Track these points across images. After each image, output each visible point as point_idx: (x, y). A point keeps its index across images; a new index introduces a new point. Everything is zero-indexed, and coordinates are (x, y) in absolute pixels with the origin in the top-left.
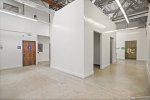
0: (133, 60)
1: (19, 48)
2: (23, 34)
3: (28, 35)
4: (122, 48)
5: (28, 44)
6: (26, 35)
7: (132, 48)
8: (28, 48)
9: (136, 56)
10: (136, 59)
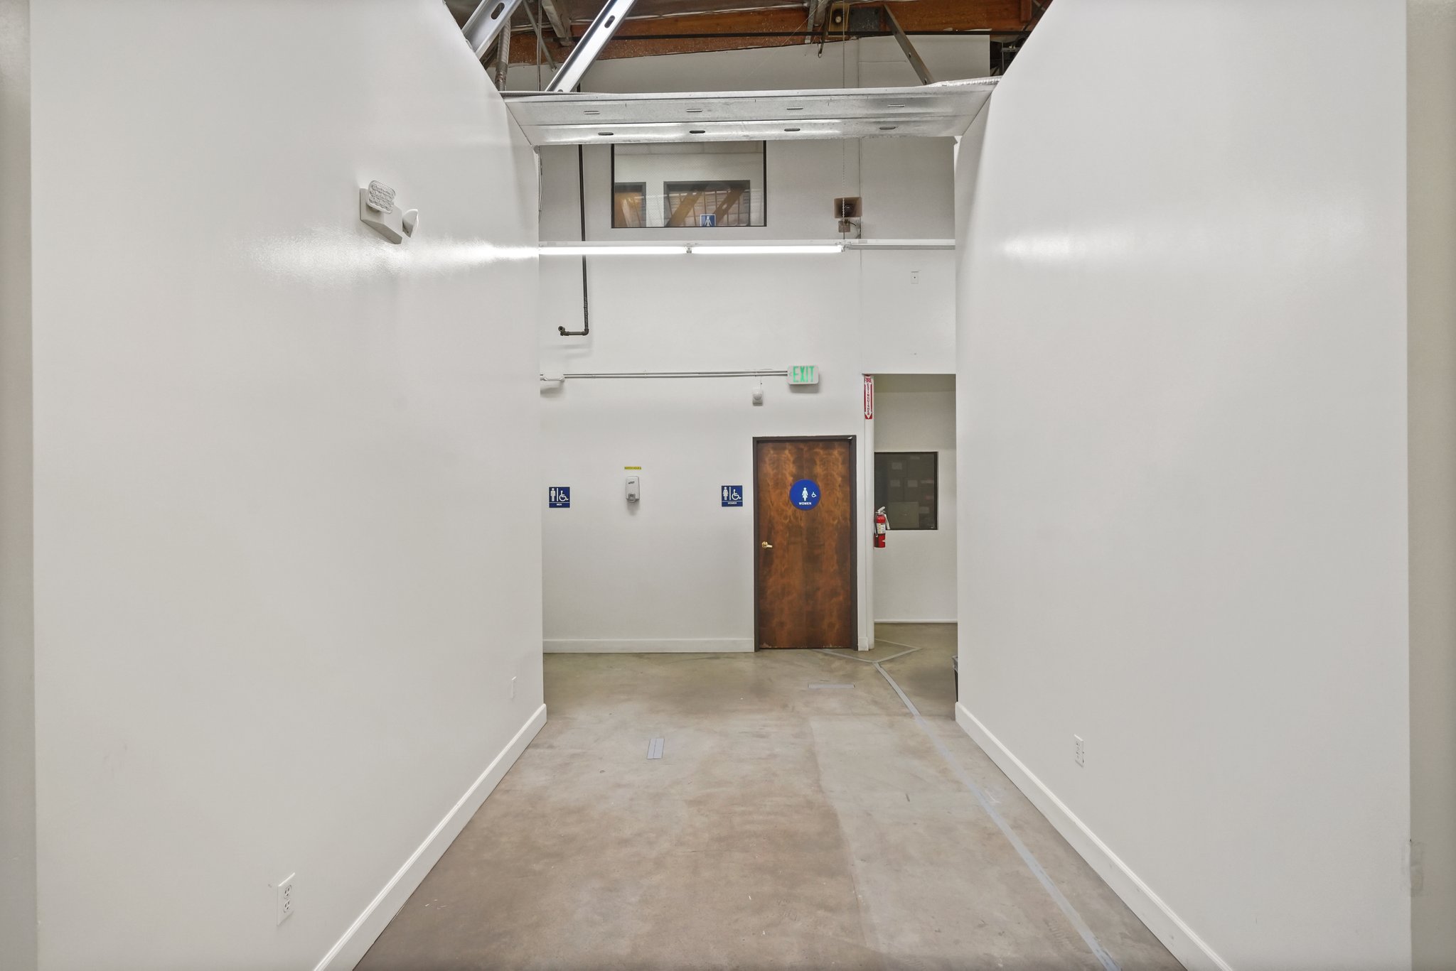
1: (732, 496)
2: (755, 386)
3: (798, 388)
5: (798, 461)
6: (776, 390)
8: (795, 496)
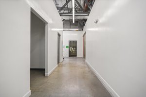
0: (75, 57)
4: (67, 47)
7: (73, 47)
9: (76, 53)
10: (76, 56)
